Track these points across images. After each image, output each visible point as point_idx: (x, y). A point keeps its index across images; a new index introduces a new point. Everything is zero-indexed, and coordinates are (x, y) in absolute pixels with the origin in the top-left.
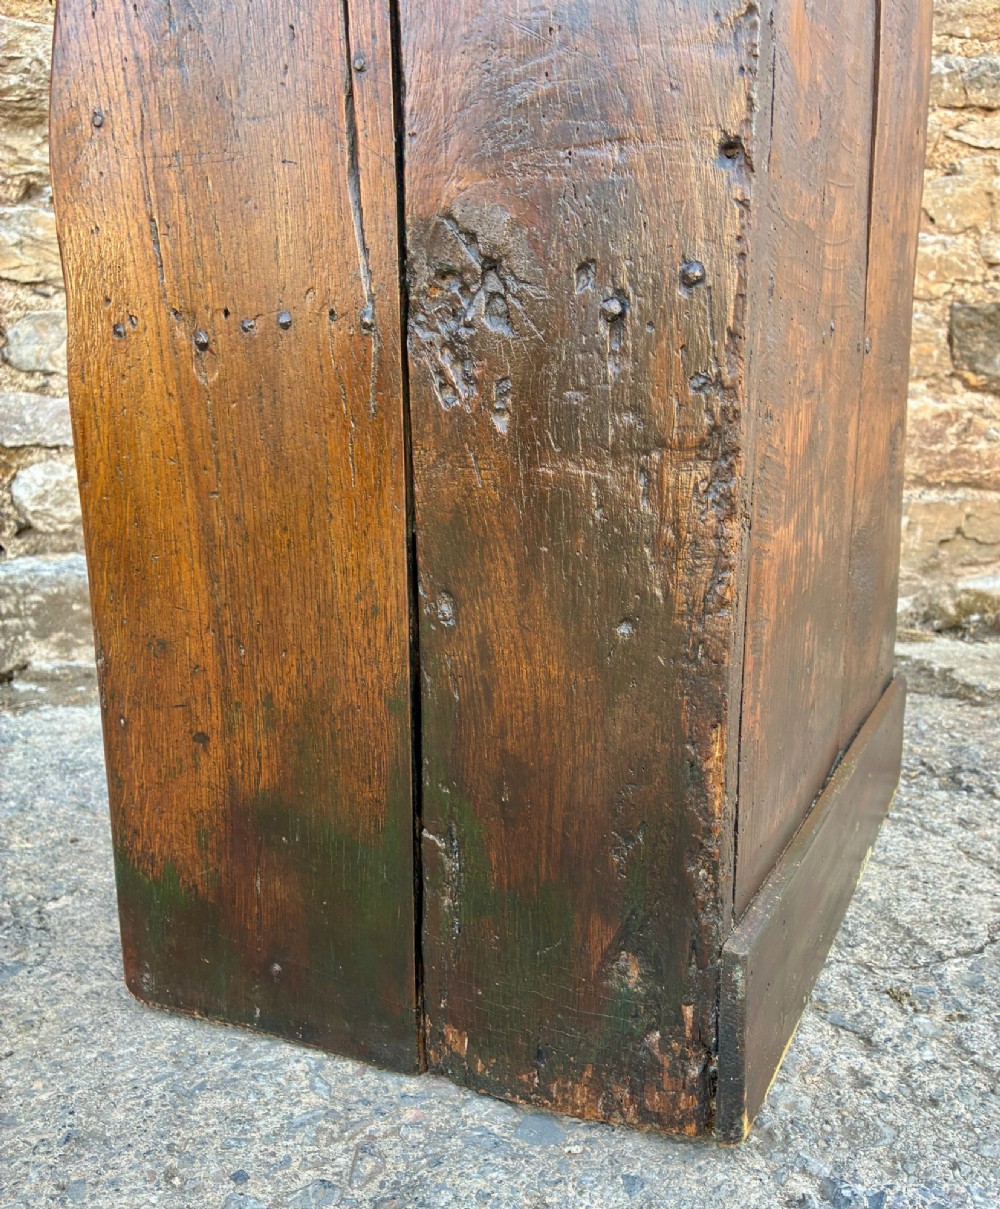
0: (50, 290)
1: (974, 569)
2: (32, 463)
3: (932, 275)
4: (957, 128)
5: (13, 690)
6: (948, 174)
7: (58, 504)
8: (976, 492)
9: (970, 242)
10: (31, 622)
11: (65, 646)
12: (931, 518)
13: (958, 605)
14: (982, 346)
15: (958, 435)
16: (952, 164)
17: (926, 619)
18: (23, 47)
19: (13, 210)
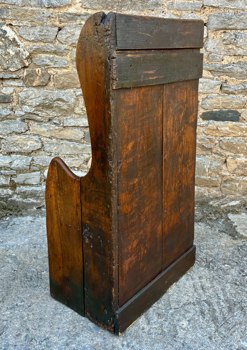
0: (53, 138)
2: (47, 169)
3: (244, 132)
5: (42, 210)
12: (245, 184)
17: (244, 206)
18: (49, 96)
19: (47, 124)
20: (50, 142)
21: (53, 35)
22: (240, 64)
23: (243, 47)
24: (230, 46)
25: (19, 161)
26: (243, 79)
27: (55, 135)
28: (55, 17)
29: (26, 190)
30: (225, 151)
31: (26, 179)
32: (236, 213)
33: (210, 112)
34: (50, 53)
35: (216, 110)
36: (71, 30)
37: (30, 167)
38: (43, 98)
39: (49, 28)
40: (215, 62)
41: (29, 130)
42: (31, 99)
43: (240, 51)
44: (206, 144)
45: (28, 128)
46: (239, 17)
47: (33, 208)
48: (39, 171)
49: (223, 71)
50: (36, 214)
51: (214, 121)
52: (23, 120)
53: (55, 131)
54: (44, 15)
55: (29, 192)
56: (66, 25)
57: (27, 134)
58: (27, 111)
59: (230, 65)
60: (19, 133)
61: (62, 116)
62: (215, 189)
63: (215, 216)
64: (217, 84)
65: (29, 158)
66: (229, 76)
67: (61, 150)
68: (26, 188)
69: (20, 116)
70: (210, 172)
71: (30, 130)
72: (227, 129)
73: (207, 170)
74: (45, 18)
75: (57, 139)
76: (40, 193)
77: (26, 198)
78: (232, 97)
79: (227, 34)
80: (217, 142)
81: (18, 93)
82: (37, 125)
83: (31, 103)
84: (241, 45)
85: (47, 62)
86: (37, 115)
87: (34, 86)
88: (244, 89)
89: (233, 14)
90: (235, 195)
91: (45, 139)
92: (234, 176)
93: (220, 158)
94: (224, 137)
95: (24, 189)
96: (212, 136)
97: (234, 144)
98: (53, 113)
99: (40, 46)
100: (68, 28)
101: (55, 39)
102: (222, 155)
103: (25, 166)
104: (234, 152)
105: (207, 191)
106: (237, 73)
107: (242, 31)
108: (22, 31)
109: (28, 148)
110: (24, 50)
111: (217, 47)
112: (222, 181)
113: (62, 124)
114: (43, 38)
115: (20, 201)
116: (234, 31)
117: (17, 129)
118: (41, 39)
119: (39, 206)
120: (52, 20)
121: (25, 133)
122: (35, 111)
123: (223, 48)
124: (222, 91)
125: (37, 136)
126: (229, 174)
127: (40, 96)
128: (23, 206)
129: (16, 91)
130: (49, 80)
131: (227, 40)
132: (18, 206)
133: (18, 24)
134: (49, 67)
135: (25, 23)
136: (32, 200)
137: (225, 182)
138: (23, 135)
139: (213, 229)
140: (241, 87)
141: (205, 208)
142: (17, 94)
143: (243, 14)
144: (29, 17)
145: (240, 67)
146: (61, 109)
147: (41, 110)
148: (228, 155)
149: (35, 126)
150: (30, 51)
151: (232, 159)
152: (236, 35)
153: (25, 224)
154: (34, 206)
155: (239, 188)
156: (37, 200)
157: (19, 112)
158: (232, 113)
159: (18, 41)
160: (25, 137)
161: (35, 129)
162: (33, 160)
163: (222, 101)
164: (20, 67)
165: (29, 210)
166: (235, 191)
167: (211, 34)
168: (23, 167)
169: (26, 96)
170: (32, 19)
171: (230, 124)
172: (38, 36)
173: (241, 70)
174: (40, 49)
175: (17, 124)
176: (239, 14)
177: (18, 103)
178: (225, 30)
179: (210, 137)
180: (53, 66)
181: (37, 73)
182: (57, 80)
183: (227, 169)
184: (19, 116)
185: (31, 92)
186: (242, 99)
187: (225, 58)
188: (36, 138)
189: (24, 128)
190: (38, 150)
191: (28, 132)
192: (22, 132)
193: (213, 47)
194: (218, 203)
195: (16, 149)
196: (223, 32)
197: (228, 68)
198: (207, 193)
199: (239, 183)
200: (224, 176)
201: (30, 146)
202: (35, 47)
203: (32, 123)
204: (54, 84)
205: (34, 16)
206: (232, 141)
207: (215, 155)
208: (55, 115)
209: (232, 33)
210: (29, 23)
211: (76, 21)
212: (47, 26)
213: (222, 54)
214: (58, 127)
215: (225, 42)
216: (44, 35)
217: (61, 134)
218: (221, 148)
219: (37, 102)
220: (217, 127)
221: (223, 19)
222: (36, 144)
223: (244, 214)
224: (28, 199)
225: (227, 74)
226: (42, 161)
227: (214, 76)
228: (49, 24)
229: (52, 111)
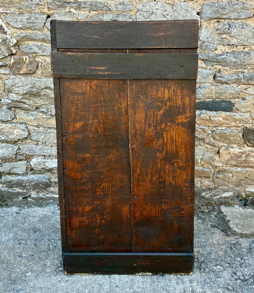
0: (40, 126)
1: (251, 186)
2: (34, 158)
3: (238, 122)
4: (245, 90)
5: (28, 200)
6: (243, 100)
7: (38, 165)
8: (251, 169)
9: (249, 114)
10: (32, 187)
11: (38, 192)
12: (238, 175)
13: (246, 195)
14: (252, 137)
15: (245, 157)
16: (244, 98)
17: (238, 197)
18: (37, 84)
19: (34, 113)
20: (37, 131)
21: (41, 23)
22: (234, 54)
23: (236, 37)
24: (224, 36)
25: (5, 150)
26: (237, 69)
27: (42, 124)
28: (43, 4)
29: (12, 180)
30: (218, 142)
31: (12, 168)
32: (229, 206)
33: (203, 101)
34: (38, 40)
35: (209, 99)
36: (60, 18)
37: (16, 156)
38: (30, 86)
39: (38, 16)
40: (208, 52)
41: (15, 119)
42: (18, 87)
43: (234, 41)
44: (199, 134)
45: (15, 116)
46: (233, 7)
47: (18, 198)
48: (25, 160)
49: (216, 60)
50: (22, 204)
51: (207, 111)
52: (10, 108)
53: (42, 120)
54: (32, 2)
55: (14, 182)
56: (55, 13)
57: (13, 123)
58: (13, 99)
59: (223, 55)
60: (5, 122)
61: (49, 105)
62: (208, 179)
63: (207, 208)
64: (210, 74)
65: (15, 146)
66: (222, 66)
67: (49, 139)
68: (12, 177)
69: (7, 104)
70: (202, 163)
71: (17, 118)
72: (221, 119)
73: (199, 161)
74: (33, 6)
75: (44, 128)
76: (26, 182)
77: (12, 188)
78: (226, 87)
79: (221, 23)
80: (210, 132)
81: (4, 80)
82: (24, 113)
83: (18, 91)
84: (235, 35)
85: (35, 50)
86: (25, 103)
87: (21, 74)
88: (238, 79)
89: (227, 4)
90: (228, 186)
91: (32, 128)
92: (227, 166)
93: (213, 149)
94: (217, 127)
95: (9, 178)
96: (205, 126)
97: (227, 134)
98: (41, 101)
99: (28, 34)
100: (56, 16)
101: (43, 27)
102: (215, 146)
103: (11, 155)
104: (228, 143)
105: (199, 182)
106: (231, 63)
107: (236, 21)
108: (9, 18)
109: (14, 137)
110: (12, 38)
111: (210, 36)
112: (215, 171)
113: (50, 113)
114: (30, 26)
115: (5, 190)
116: (227, 20)
117: (3, 117)
118: (29, 27)
119: (25, 195)
120: (41, 7)
121: (11, 122)
122: (22, 99)
123: (217, 38)
124: (215, 81)
125: (23, 125)
126: (222, 165)
127: (27, 84)
128: (9, 196)
129: (2, 79)
130: (37, 67)
131: (220, 29)
132: (3, 196)
133: (5, 11)
134: (37, 55)
135: (12, 10)
136: (18, 190)
137: (218, 172)
138: (9, 123)
139: (205, 223)
140: (235, 77)
141: (197, 200)
142: (3, 82)
143: (237, 4)
144: (17, 5)
145: (234, 57)
146: (49, 97)
147: (29, 98)
148: (221, 145)
149: (21, 115)
150: (18, 39)
151: (225, 149)
152: (230, 25)
153: (10, 216)
154: (20, 195)
155: (232, 179)
156: (23, 190)
157: (6, 99)
158: (226, 103)
159: (6, 28)
160: (11, 125)
161: (22, 117)
162: (19, 149)
163: (215, 91)
164: (7, 55)
165: (14, 200)
166: (228, 182)
167: (204, 23)
168: (9, 156)
169: (12, 84)
170: (19, 6)
171: (223, 114)
172: (26, 23)
173: (235, 60)
174: (28, 37)
175: (3, 113)
176: (233, 3)
177: (5, 91)
178: (218, 20)
179: (202, 128)
180: (41, 54)
181: (25, 61)
182: (45, 68)
183: (220, 160)
184: (5, 104)
185: (18, 80)
186: (236, 89)
187: (218, 48)
188: (23, 127)
189: (10, 116)
190: (25, 139)
191: (15, 121)
192: (8, 121)
193: (206, 37)
194: (211, 194)
195: (1, 138)
196: (217, 22)
197: (222, 58)
198: (200, 184)
199: (232, 174)
200: (216, 167)
201: (16, 135)
202: (23, 35)
203: (18, 111)
204: (42, 72)
205: (22, 3)
206: (225, 131)
207: (207, 146)
208: (43, 103)
209: (226, 23)
210: (17, 10)
211: (65, 9)
212: (35, 13)
213: (215, 43)
214: (46, 115)
215: (218, 32)
216: (32, 22)
217: (48, 122)
218: (214, 138)
219: (25, 90)
220: (210, 117)
221: (216, 9)
222: (22, 133)
223: (237, 207)
224: (14, 189)
225: (221, 64)
226: (28, 150)
227: (207, 65)
228: (37, 11)
229: (39, 99)
